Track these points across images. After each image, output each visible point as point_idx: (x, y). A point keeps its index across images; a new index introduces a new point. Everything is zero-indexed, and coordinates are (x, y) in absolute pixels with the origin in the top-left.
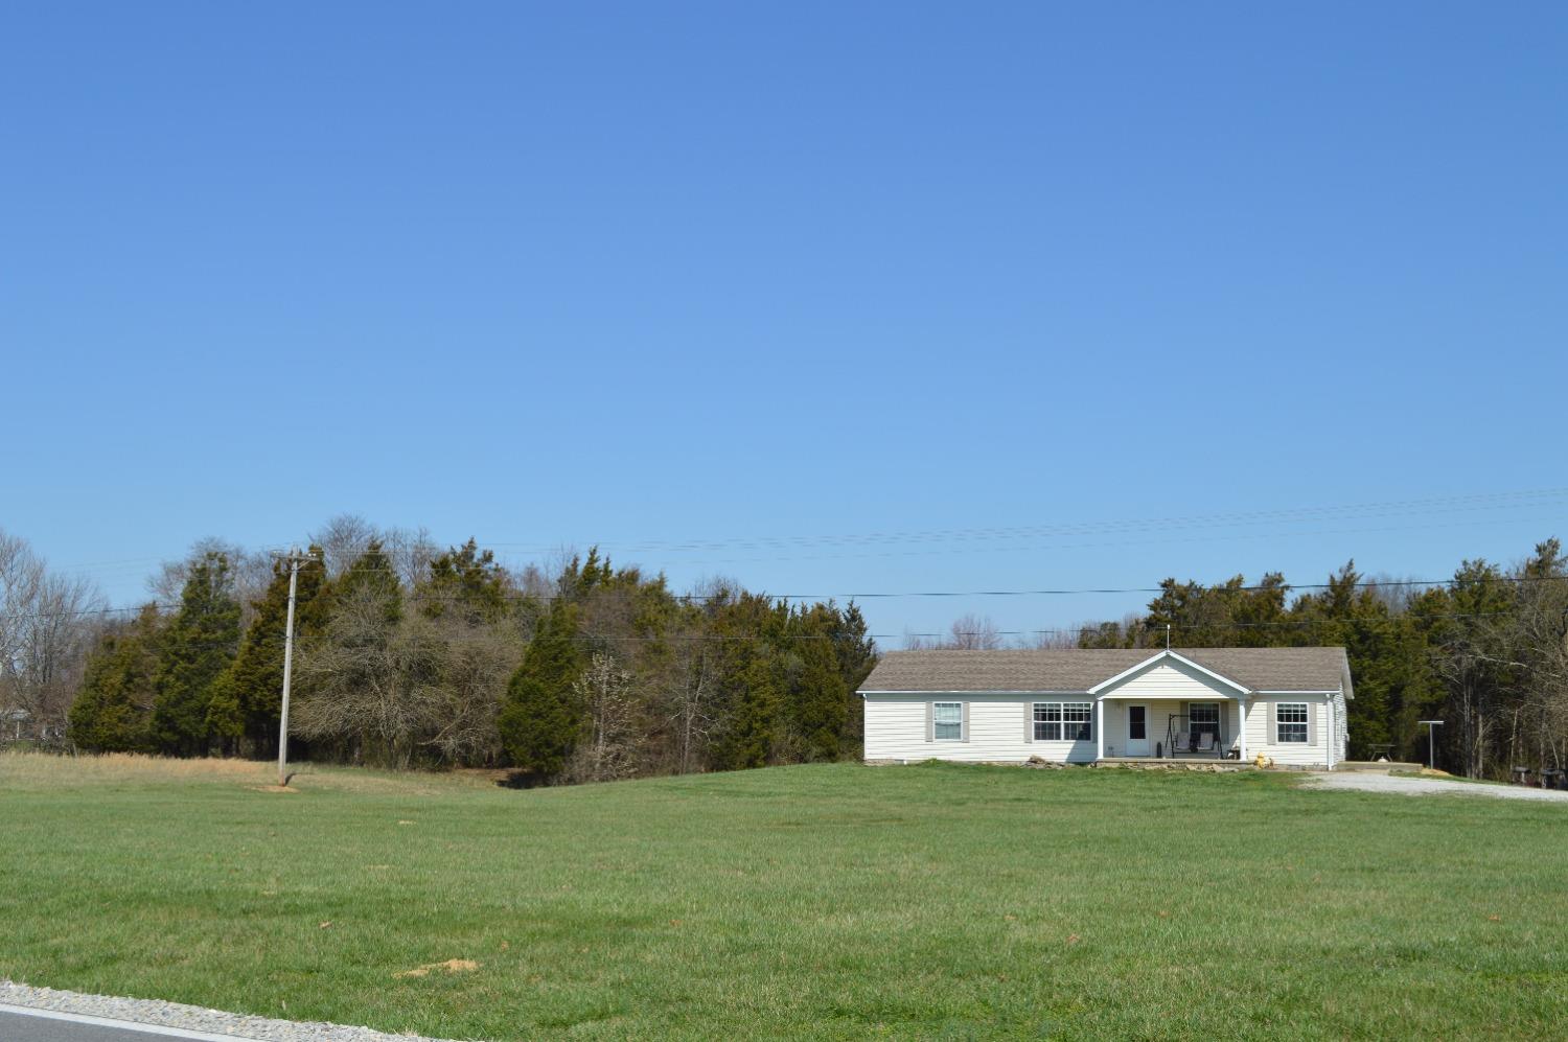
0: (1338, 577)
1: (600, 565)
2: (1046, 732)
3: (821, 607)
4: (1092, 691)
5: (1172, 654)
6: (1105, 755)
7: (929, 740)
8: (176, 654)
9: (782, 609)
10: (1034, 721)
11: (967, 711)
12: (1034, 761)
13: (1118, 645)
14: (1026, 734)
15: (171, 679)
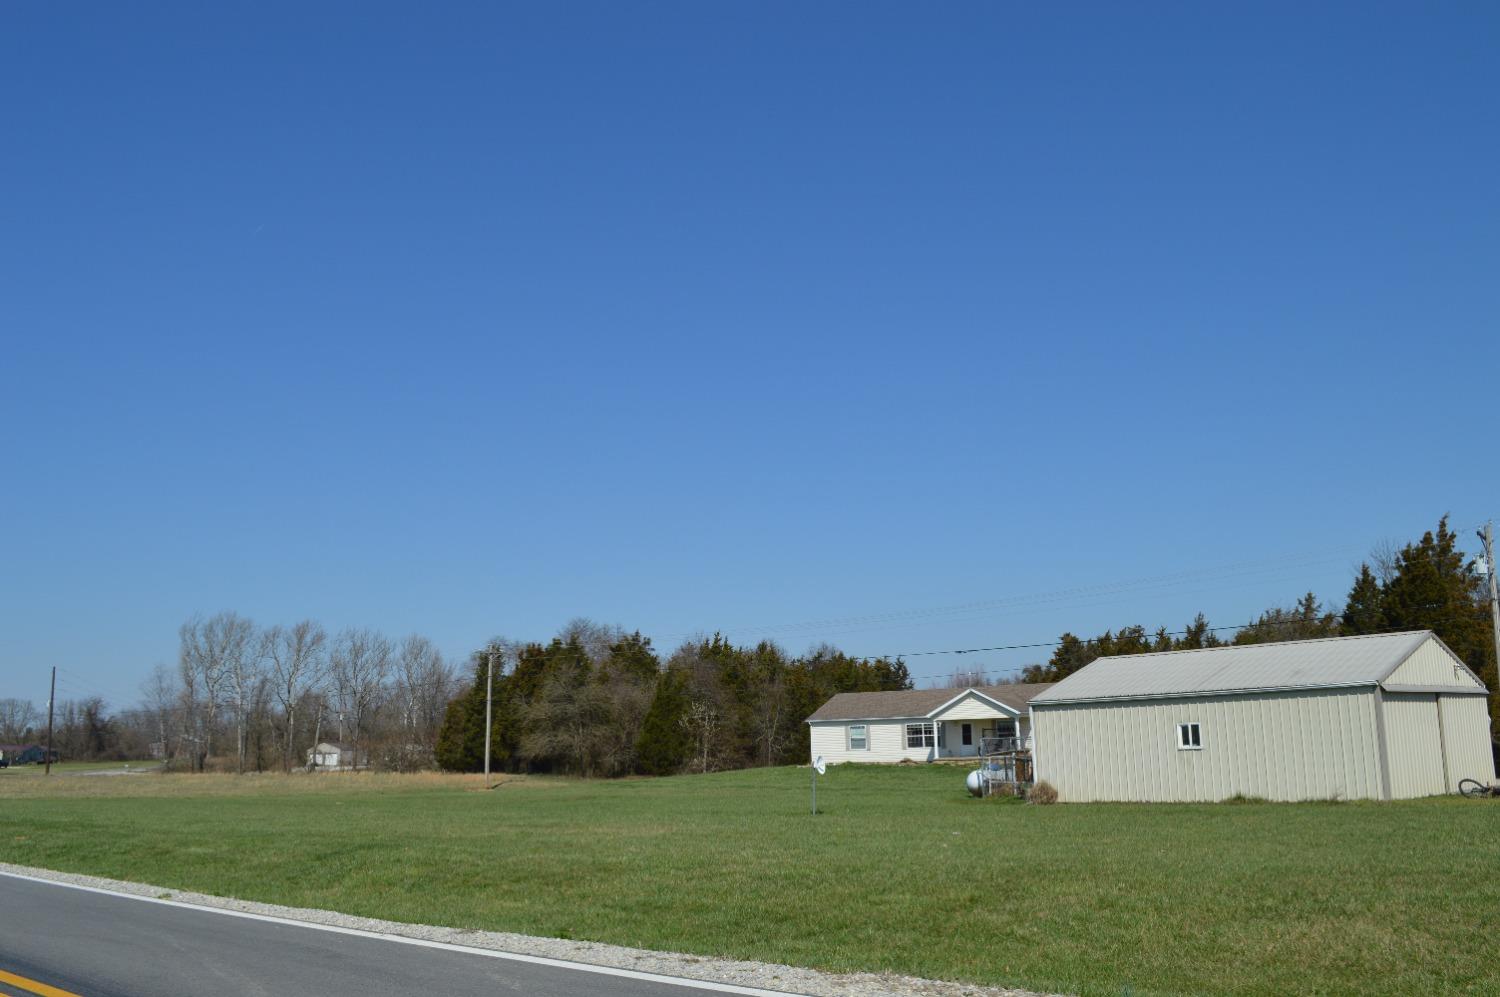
0: (1193, 627)
1: (722, 643)
2: (914, 743)
3: (879, 661)
4: (928, 716)
5: (974, 691)
6: (940, 756)
7: (848, 749)
8: (472, 709)
9: (866, 663)
10: (907, 736)
11: (868, 731)
12: (906, 761)
13: (1039, 680)
14: (903, 744)
15: (470, 725)
